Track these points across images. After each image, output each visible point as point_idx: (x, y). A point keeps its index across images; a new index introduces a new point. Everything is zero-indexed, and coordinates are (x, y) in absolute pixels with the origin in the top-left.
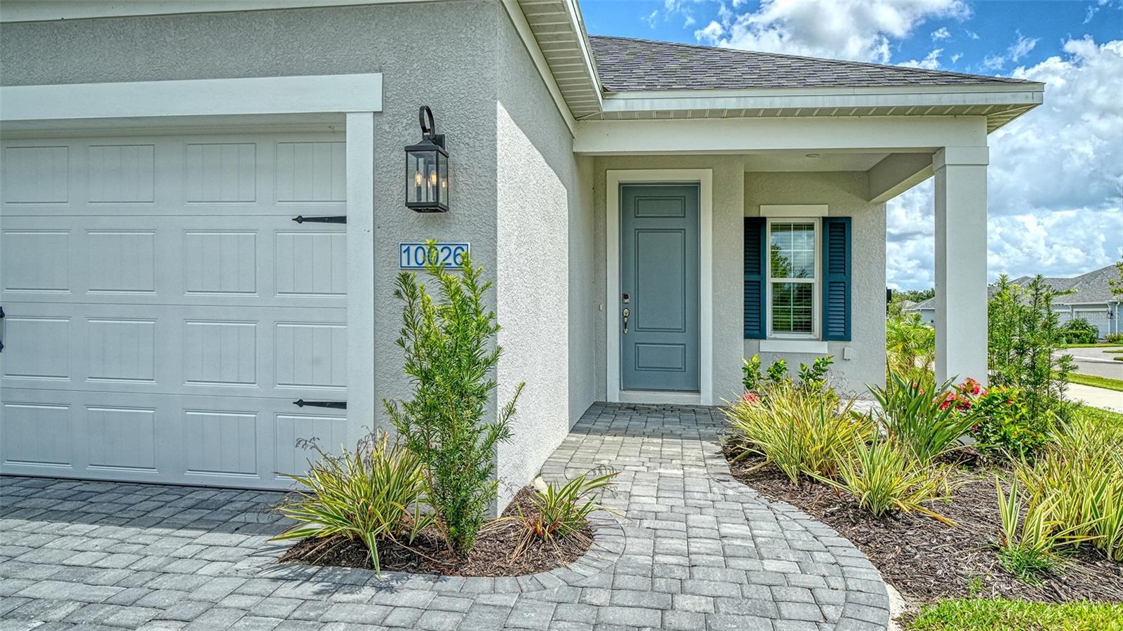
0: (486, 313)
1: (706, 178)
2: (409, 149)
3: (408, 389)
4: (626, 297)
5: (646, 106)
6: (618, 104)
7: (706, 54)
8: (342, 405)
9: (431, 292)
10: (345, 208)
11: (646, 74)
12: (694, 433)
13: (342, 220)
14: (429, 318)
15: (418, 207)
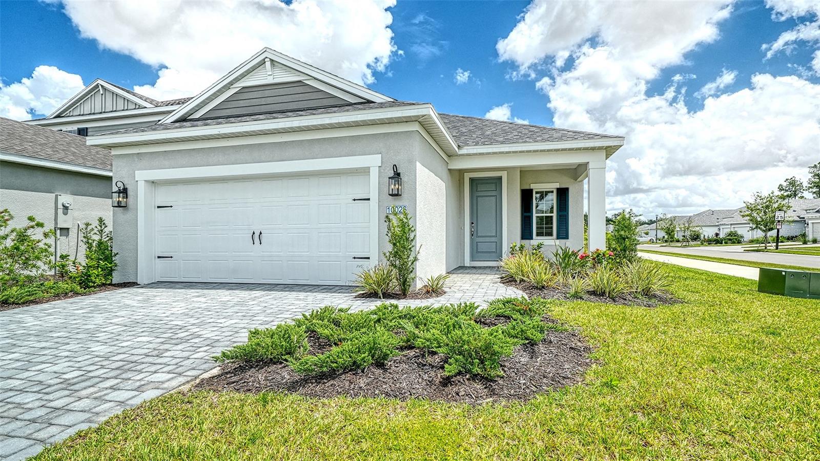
0: (411, 226)
1: (504, 175)
2: (389, 178)
3: (389, 248)
4: (472, 223)
5: (475, 151)
6: (464, 151)
7: (504, 125)
8: (369, 258)
9: (395, 222)
10: (370, 196)
11: (477, 137)
12: (494, 273)
13: (369, 199)
14: (394, 228)
15: (392, 195)
